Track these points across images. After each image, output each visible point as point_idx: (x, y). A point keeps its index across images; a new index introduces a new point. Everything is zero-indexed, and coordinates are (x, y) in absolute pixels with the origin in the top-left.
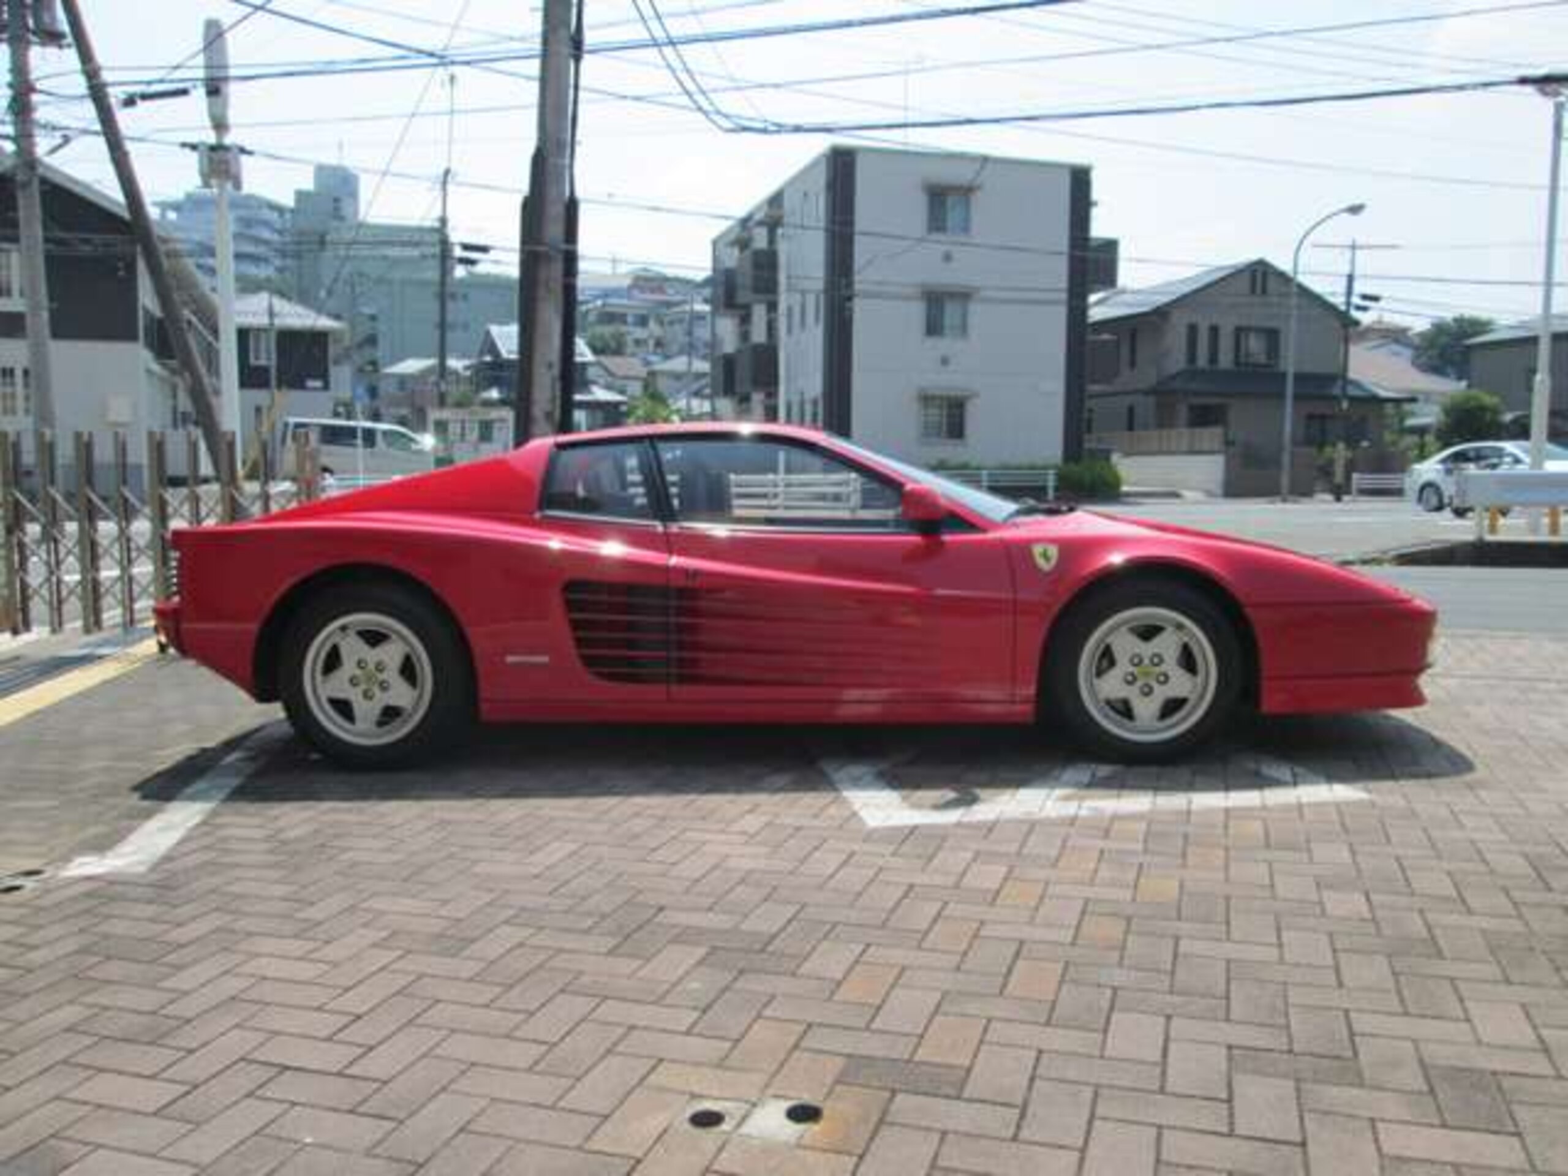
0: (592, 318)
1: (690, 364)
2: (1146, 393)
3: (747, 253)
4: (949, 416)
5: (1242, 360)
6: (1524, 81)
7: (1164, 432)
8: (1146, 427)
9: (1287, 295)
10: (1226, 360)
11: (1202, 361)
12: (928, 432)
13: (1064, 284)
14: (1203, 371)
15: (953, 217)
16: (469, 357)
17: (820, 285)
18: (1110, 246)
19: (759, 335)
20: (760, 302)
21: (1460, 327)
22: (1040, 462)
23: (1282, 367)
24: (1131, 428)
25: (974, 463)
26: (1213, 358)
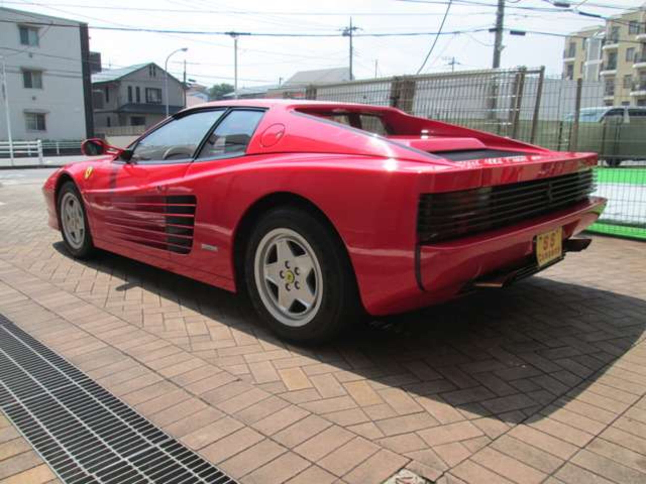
2: (114, 112)
4: (38, 121)
5: (149, 100)
6: (226, 33)
7: (123, 127)
8: (115, 125)
9: (164, 78)
10: (143, 100)
11: (134, 100)
12: (31, 127)
14: (134, 104)
15: (32, 38)
18: (97, 56)
21: (224, 88)
23: (163, 104)
24: (109, 125)
25: (51, 139)
26: (138, 99)
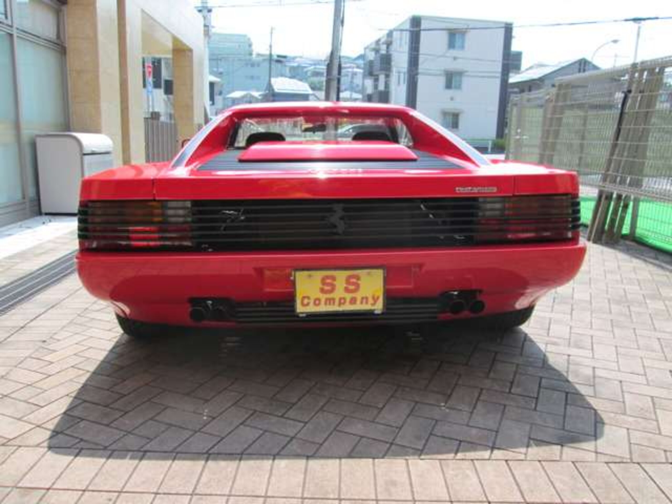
0: (309, 74)
1: (351, 95)
3: (378, 55)
4: (453, 120)
13: (500, 70)
15: (458, 42)
16: (262, 91)
17: (405, 70)
18: (519, 55)
19: (381, 87)
20: (382, 74)
22: (487, 138)
